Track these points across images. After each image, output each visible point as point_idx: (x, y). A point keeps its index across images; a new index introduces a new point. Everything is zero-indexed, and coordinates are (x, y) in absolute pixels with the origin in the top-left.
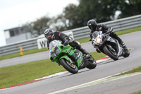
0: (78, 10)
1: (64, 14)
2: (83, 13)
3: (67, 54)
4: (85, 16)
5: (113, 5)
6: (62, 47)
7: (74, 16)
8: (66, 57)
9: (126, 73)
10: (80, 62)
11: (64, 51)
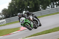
0: (8, 11)
1: (2, 13)
2: (9, 12)
4: (10, 13)
5: (22, 8)
7: (6, 13)
9: (28, 37)
10: (32, 26)
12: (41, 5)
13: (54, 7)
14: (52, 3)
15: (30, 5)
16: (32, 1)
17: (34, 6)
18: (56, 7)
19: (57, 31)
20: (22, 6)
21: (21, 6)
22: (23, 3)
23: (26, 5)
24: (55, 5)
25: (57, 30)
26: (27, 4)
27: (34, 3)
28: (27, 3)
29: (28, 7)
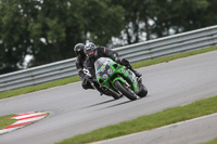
3: (122, 75)
5: (20, 46)
6: (115, 66)
8: (121, 79)
11: (119, 71)
12: (91, 31)
13: (137, 40)
14: (131, 25)
15: (49, 33)
16: (56, 19)
17: (64, 35)
18: (144, 39)
19: (150, 128)
20: (21, 38)
21: (16, 38)
22: (23, 26)
23: (35, 33)
24: (142, 30)
25: (151, 125)
26: (37, 29)
27: (62, 24)
28: (38, 26)
29: (43, 40)
